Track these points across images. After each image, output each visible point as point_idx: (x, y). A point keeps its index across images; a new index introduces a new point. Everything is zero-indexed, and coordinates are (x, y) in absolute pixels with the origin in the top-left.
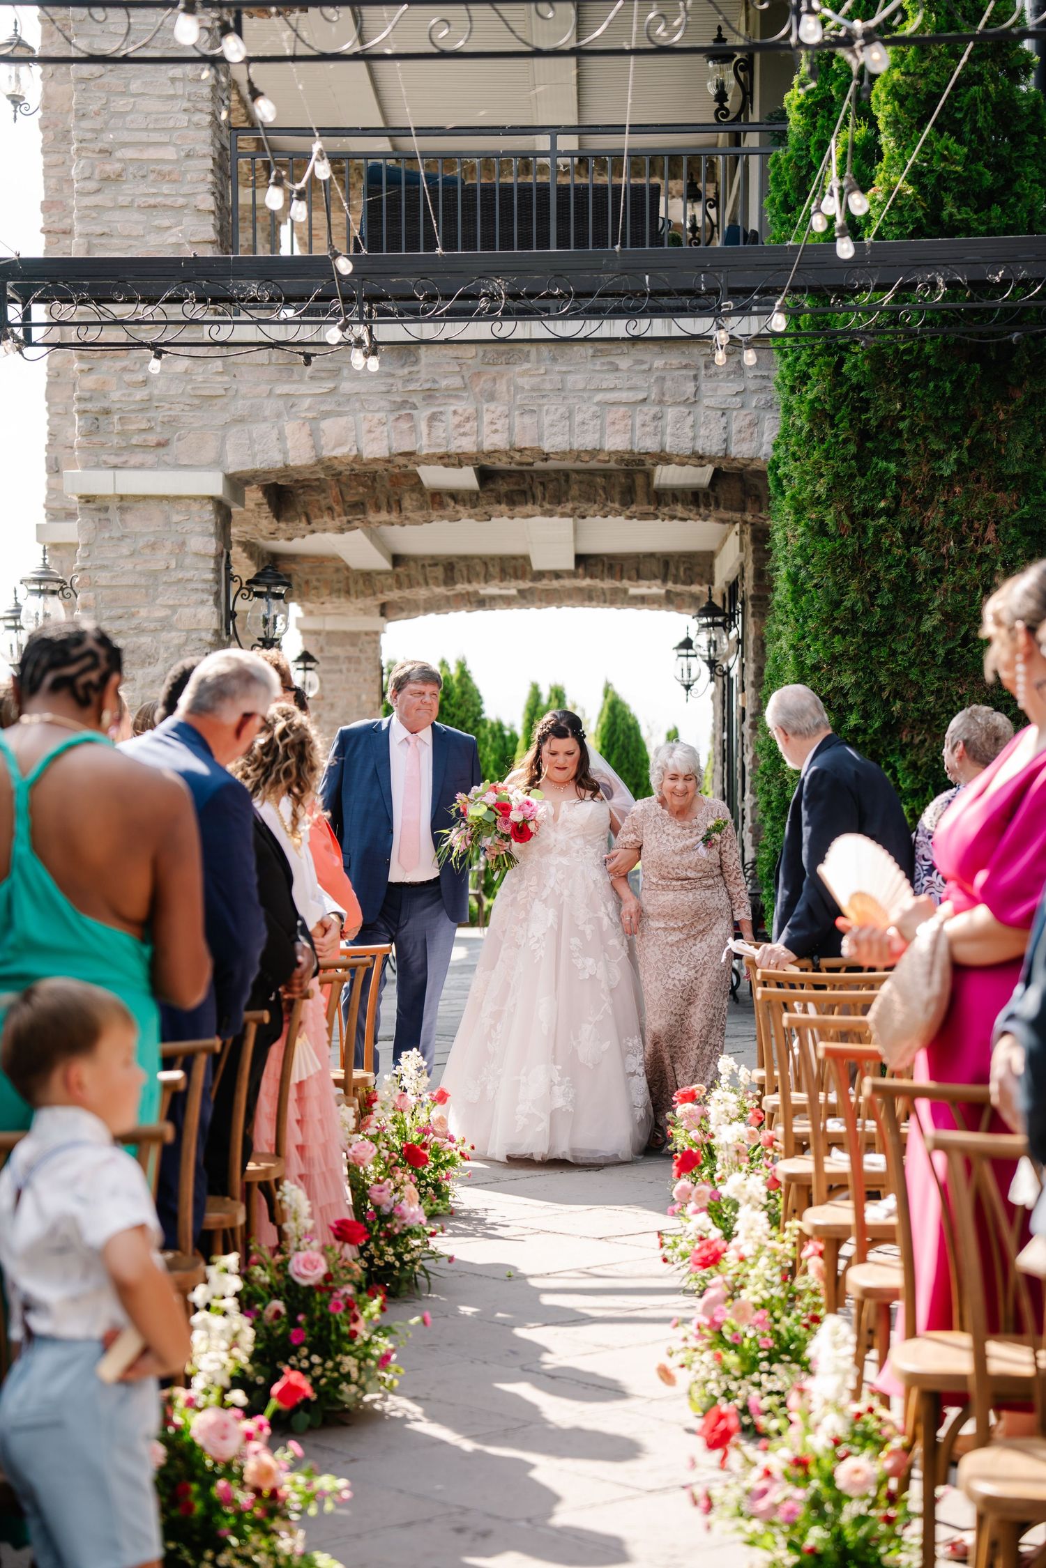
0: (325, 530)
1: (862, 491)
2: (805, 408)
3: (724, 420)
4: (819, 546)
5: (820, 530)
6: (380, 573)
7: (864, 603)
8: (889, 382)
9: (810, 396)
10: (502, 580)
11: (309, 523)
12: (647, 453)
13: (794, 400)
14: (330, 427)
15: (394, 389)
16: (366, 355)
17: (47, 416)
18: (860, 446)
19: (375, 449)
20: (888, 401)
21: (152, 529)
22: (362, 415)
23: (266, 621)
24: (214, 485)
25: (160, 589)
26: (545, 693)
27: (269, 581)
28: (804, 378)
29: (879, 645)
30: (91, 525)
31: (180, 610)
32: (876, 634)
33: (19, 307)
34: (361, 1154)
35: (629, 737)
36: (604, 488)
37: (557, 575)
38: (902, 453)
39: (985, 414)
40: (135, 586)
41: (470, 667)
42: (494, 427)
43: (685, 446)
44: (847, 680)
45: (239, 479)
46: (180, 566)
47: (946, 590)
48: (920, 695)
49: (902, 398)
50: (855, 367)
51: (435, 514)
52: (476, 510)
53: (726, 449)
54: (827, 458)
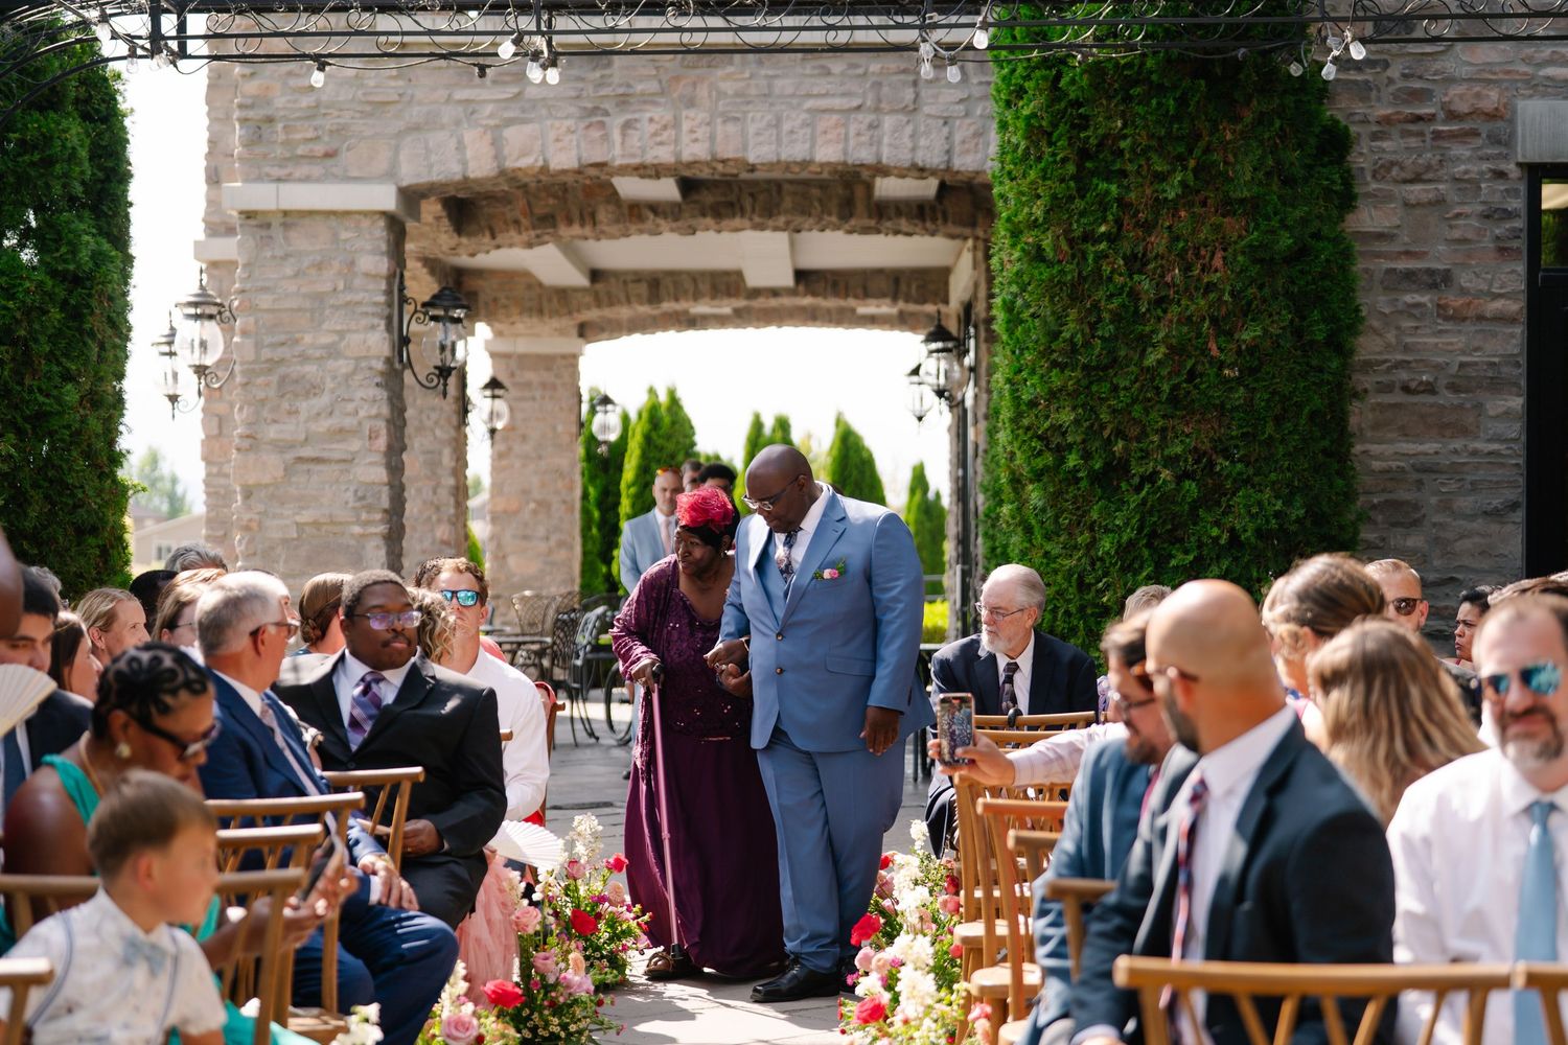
0: (511, 246)
1: (1082, 214)
2: (1021, 124)
3: (946, 130)
4: (1036, 272)
5: (1037, 255)
6: (576, 290)
7: (1083, 335)
8: (1110, 98)
9: (1026, 112)
10: (713, 297)
11: (493, 237)
12: (862, 165)
13: (1009, 116)
14: (514, 136)
15: (585, 94)
16: (544, 67)
17: (206, 122)
18: (1080, 167)
19: (563, 159)
20: (1109, 118)
21: (318, 247)
22: (549, 122)
23: (443, 348)
24: (385, 198)
25: (327, 312)
26: (769, 424)
27: (446, 303)
28: (1020, 92)
29: (1100, 380)
30: (251, 243)
31: (348, 336)
32: (1096, 368)
33: (174, 17)
34: (524, 920)
35: (862, 473)
36: (820, 200)
37: (775, 292)
38: (1123, 174)
39: (1211, 134)
40: (299, 310)
41: (679, 394)
42: (694, 136)
43: (904, 158)
44: (1066, 417)
45: (414, 192)
46: (348, 288)
47: (1171, 321)
48: (1144, 434)
49: (1123, 115)
50: (1073, 82)
51: (633, 228)
52: (679, 224)
53: (948, 161)
54: (1044, 178)
